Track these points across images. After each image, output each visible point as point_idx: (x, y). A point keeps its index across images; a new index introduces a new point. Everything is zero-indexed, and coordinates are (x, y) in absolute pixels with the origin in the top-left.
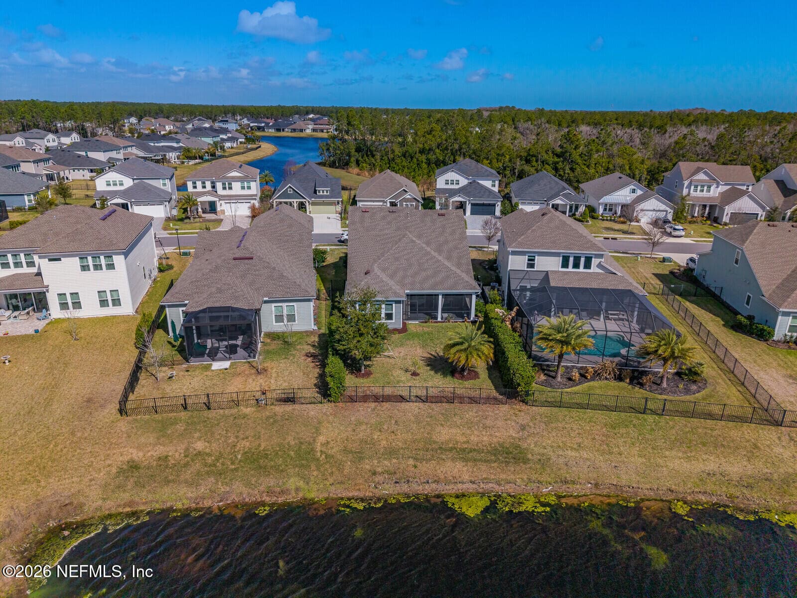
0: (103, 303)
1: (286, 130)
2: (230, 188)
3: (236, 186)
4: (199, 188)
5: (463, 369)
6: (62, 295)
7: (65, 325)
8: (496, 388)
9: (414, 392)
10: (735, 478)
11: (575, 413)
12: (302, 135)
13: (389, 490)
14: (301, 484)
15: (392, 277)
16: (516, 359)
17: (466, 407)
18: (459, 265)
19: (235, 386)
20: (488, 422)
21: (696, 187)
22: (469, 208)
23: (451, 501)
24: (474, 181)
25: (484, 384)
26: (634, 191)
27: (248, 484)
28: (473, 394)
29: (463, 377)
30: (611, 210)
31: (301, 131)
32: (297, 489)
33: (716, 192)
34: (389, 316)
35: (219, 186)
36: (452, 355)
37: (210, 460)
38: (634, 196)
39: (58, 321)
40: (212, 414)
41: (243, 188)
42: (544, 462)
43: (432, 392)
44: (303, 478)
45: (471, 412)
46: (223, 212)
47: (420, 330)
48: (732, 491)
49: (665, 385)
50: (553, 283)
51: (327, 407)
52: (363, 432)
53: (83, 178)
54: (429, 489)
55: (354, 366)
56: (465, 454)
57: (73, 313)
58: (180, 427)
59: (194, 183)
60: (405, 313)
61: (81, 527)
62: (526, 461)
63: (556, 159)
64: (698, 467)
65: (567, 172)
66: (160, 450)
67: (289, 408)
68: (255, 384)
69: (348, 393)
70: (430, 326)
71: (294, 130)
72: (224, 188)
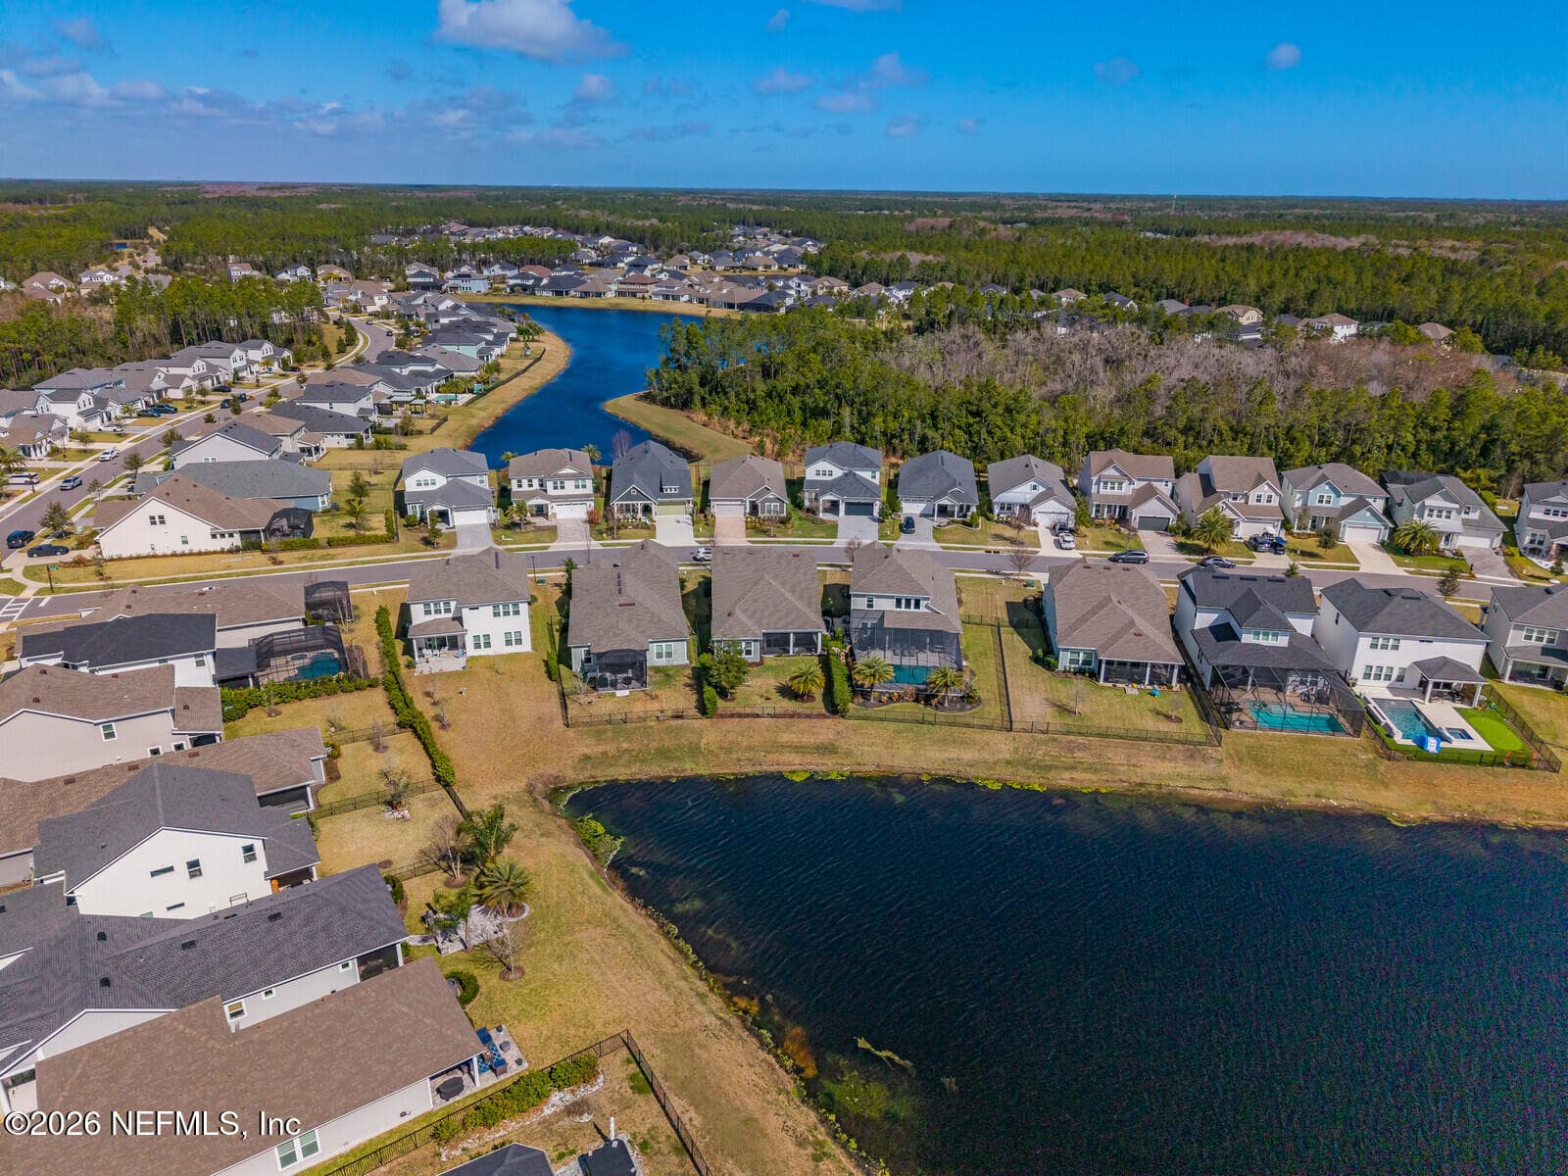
0: (508, 643)
1: (572, 293)
2: (563, 488)
3: (570, 485)
4: (525, 487)
5: (803, 695)
6: (476, 637)
7: (482, 661)
8: (826, 708)
9: (766, 712)
10: (965, 762)
11: (875, 723)
12: (600, 303)
13: (750, 769)
14: (694, 766)
15: (751, 617)
16: (841, 687)
17: (801, 720)
18: (809, 605)
19: (638, 708)
20: (815, 730)
21: (1106, 483)
22: (842, 507)
23: (786, 775)
24: (850, 472)
25: (818, 705)
26: (1035, 488)
27: (660, 766)
28: (808, 712)
29: (803, 701)
30: (1009, 509)
31: (599, 295)
32: (692, 770)
33: (1127, 490)
34: (748, 652)
35: (550, 485)
36: (795, 684)
37: (634, 754)
38: (1036, 493)
39: (473, 658)
40: (628, 726)
41: (577, 487)
42: (848, 754)
43: (778, 711)
44: (695, 763)
45: (804, 724)
46: (555, 515)
47: (774, 663)
48: (961, 768)
49: (946, 705)
50: (887, 625)
51: (705, 722)
52: (731, 737)
53: (337, 446)
54: (773, 769)
55: (723, 693)
56: (797, 749)
57: (483, 652)
58: (610, 734)
59: (519, 481)
60: (762, 649)
61: (569, 788)
62: (836, 753)
63: (971, 420)
64: (944, 756)
65: (983, 436)
66: (601, 748)
67: (679, 722)
68: (653, 707)
69: (719, 712)
70: (783, 660)
71: (586, 294)
72: (556, 488)
